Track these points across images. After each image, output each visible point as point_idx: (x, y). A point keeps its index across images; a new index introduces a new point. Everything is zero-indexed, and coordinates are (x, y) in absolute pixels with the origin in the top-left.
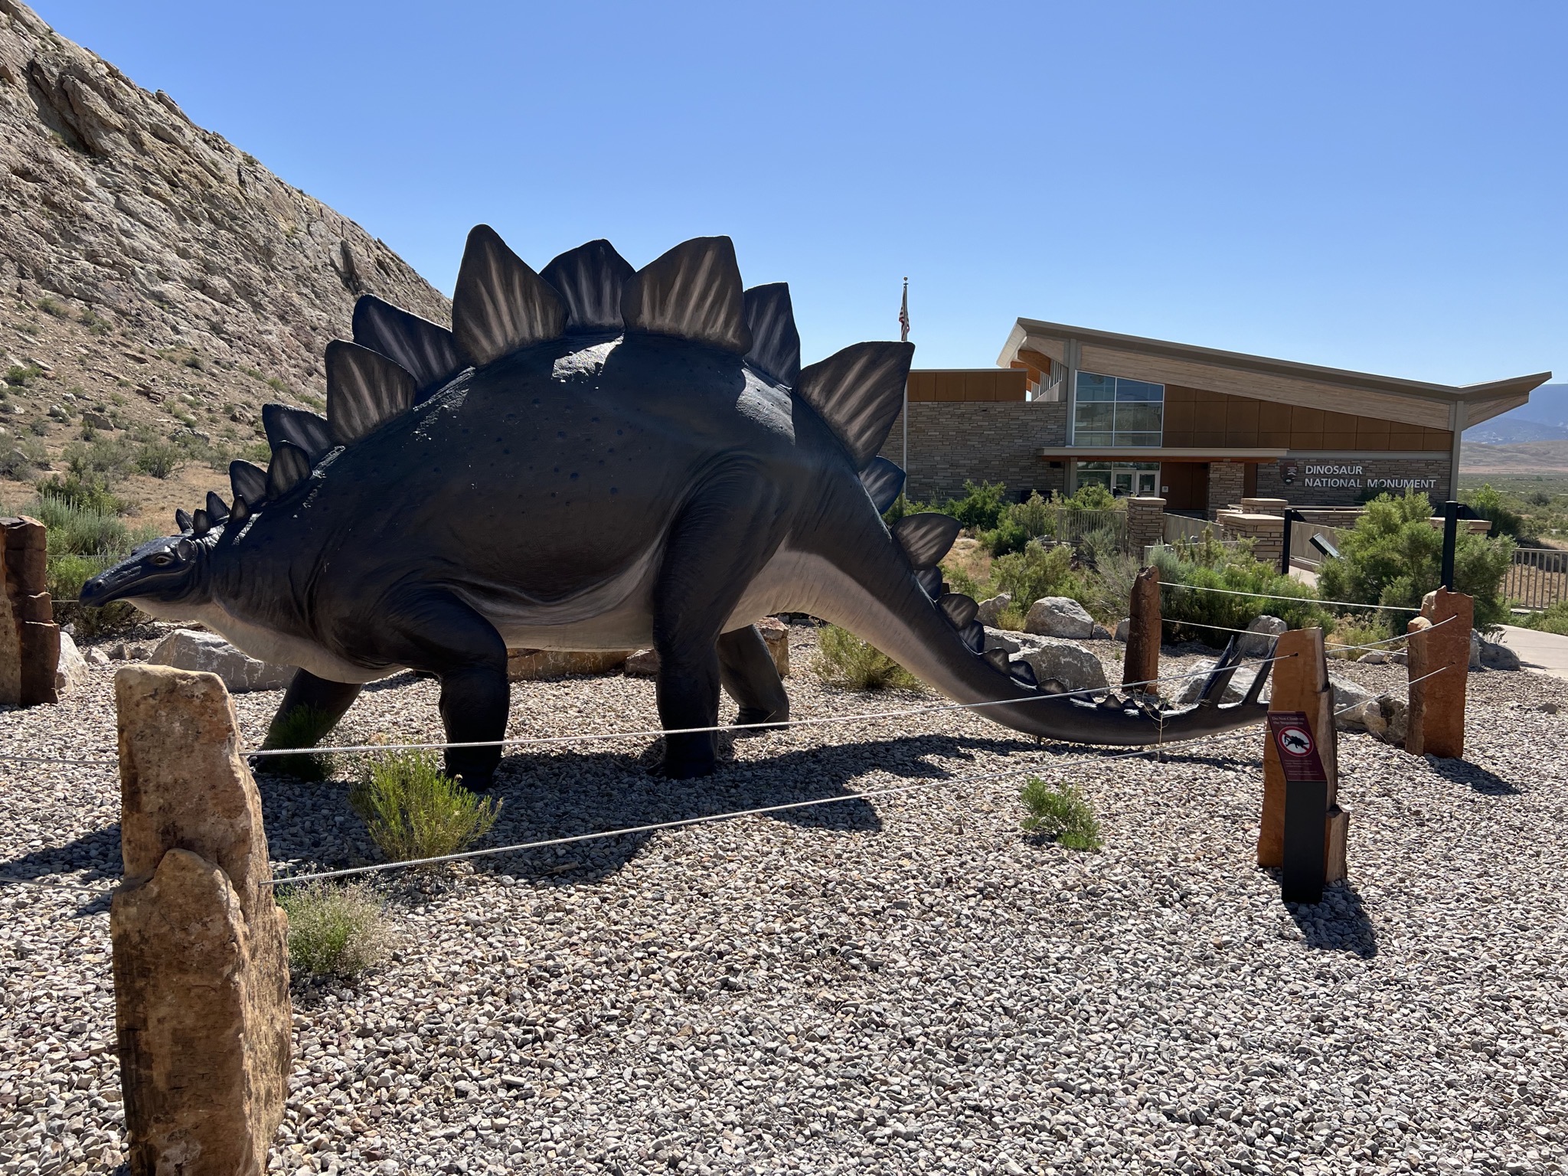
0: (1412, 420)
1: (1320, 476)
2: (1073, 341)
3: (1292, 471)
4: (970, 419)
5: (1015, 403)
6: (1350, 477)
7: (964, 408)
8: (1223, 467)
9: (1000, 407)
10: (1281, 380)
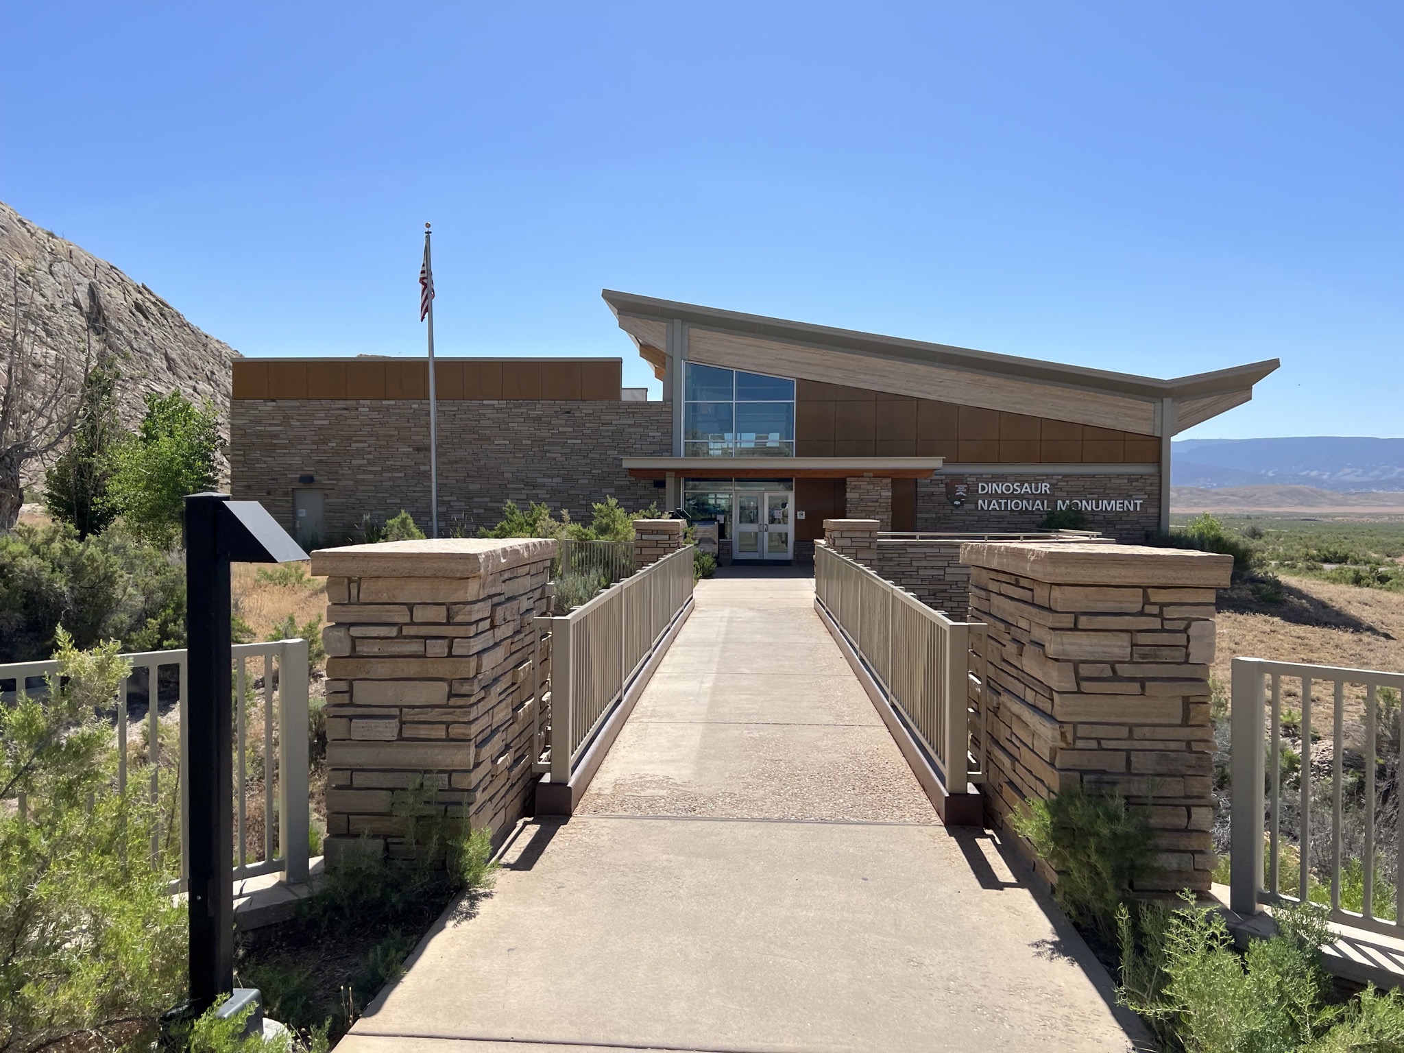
0: (1108, 422)
1: (996, 496)
2: (678, 322)
3: (961, 491)
4: (549, 423)
5: (606, 402)
6: (1035, 497)
7: (540, 408)
8: (863, 483)
9: (587, 408)
10: (943, 371)
